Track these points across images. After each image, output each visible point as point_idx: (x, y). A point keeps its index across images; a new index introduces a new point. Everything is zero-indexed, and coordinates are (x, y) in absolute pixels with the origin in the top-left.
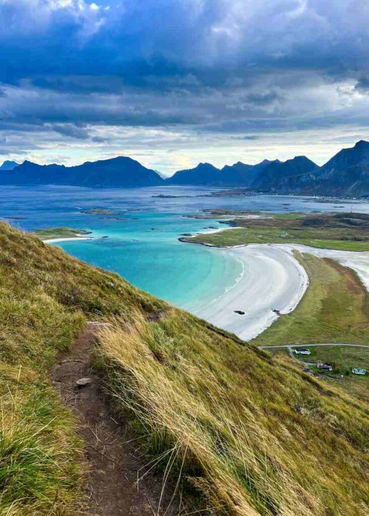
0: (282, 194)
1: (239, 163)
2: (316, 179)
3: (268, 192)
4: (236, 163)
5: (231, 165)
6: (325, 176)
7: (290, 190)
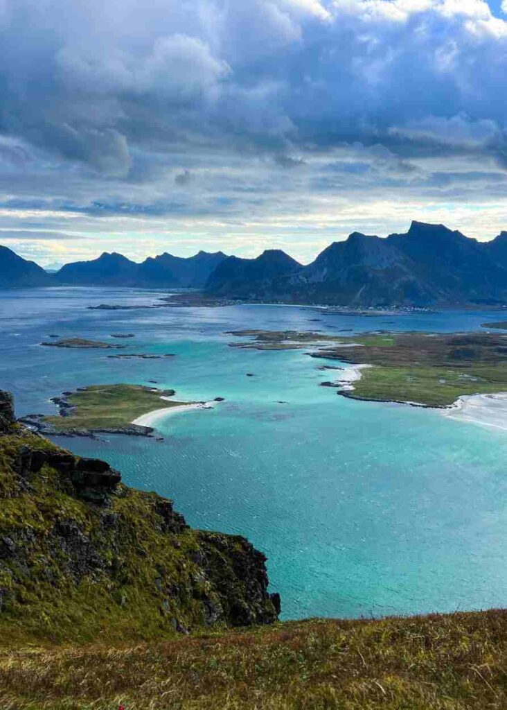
0: (268, 303)
1: (166, 255)
2: (308, 281)
3: (246, 299)
4: (161, 253)
5: (154, 256)
6: (319, 277)
7: (276, 297)
